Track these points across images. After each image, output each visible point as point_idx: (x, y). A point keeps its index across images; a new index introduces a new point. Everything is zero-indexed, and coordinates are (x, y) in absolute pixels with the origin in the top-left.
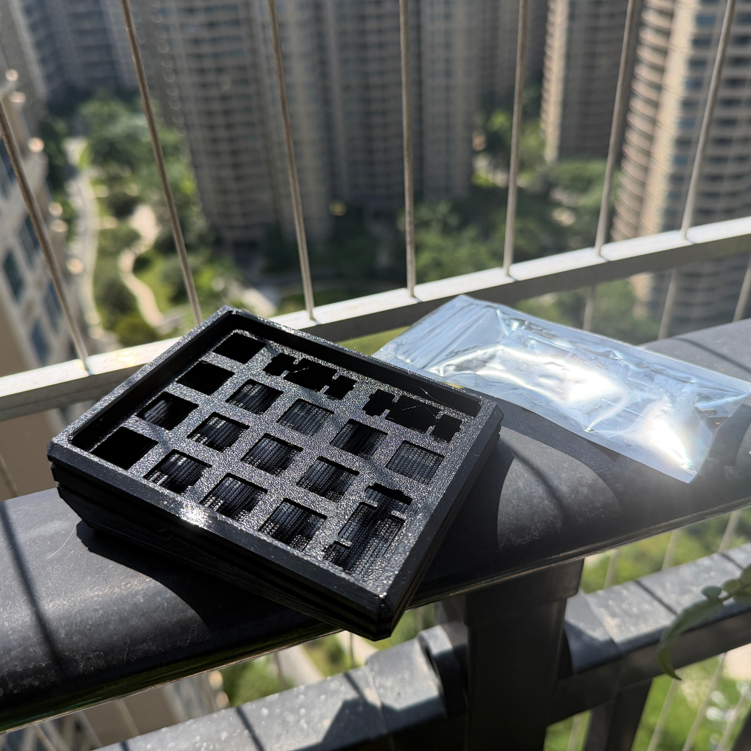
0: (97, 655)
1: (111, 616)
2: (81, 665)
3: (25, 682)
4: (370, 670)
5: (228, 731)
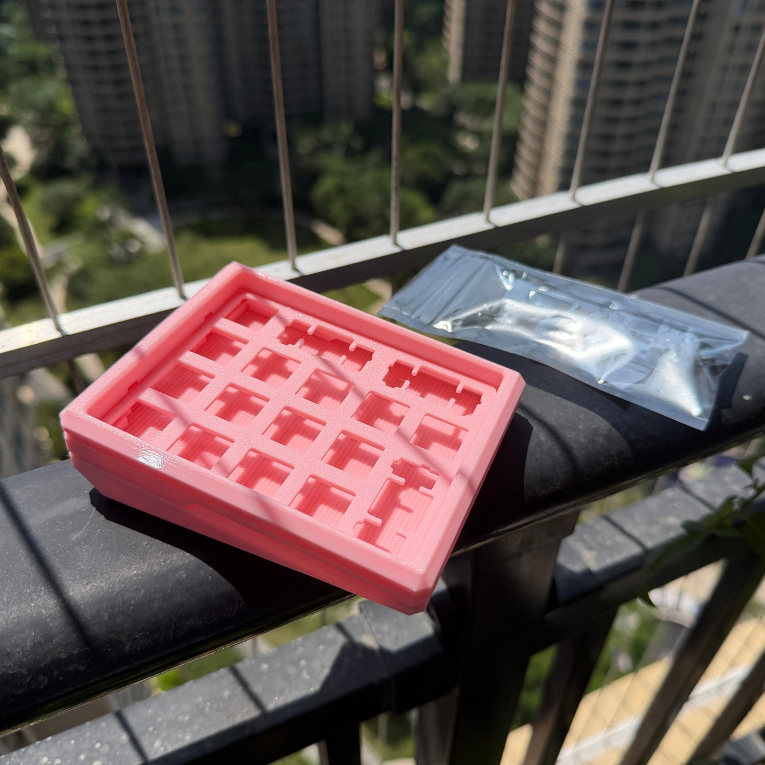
0: (143, 635)
1: (154, 594)
2: (128, 646)
4: (366, 617)
5: (230, 689)
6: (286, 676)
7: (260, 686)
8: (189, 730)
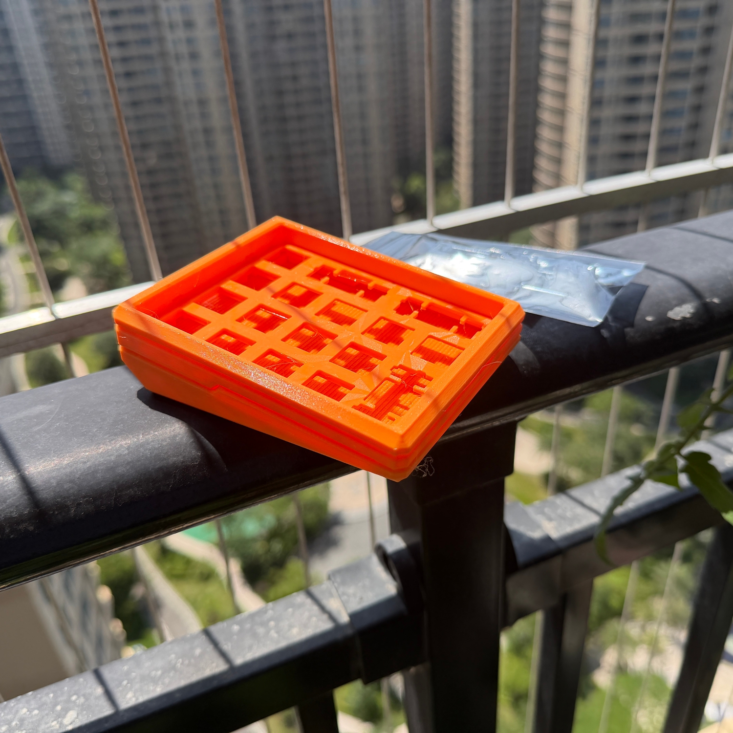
0: (87, 500)
1: (98, 466)
2: (72, 510)
3: (21, 527)
4: (333, 583)
5: (202, 647)
6: (255, 635)
7: (230, 644)
8: (160, 683)
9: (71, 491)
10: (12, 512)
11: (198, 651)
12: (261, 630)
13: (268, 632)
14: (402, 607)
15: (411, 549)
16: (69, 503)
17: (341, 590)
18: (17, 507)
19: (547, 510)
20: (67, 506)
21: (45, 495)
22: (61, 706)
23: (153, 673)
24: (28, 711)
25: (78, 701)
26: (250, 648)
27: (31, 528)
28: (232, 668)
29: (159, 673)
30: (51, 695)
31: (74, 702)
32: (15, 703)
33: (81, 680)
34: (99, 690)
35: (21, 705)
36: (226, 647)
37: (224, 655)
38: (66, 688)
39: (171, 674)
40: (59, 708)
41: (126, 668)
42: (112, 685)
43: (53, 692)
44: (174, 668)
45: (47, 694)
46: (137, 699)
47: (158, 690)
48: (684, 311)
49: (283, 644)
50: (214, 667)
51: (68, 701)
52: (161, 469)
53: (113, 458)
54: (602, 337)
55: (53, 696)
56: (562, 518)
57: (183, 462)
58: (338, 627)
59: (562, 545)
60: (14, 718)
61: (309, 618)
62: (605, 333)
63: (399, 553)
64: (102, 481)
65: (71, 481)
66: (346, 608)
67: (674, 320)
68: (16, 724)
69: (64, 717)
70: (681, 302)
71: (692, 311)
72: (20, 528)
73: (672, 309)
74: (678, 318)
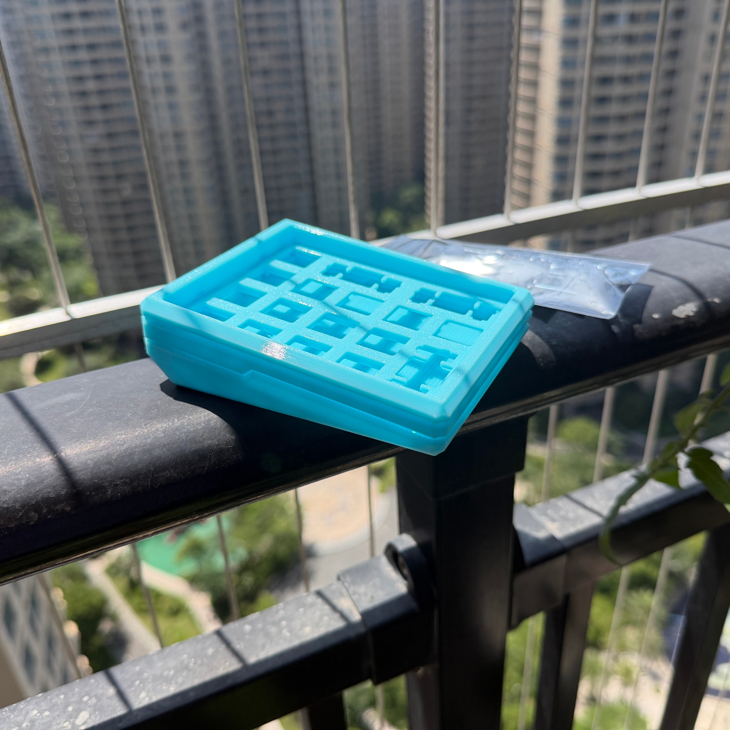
0: (124, 482)
1: (135, 448)
2: (110, 491)
4: (343, 583)
5: (214, 648)
6: (267, 635)
7: (242, 644)
8: (173, 682)
9: (108, 472)
10: (49, 492)
11: (210, 651)
12: (273, 630)
13: (280, 631)
14: (414, 605)
15: (422, 547)
16: (106, 484)
17: (352, 589)
18: (54, 487)
19: (549, 512)
20: (104, 487)
21: (82, 475)
22: (72, 706)
23: (166, 673)
24: (38, 713)
25: (90, 702)
26: (263, 647)
27: (68, 509)
28: (246, 667)
29: (172, 672)
30: (62, 697)
31: (86, 702)
32: (25, 705)
33: (92, 681)
34: (111, 691)
35: (31, 707)
36: (239, 646)
37: (237, 654)
38: (77, 690)
39: (184, 674)
40: (70, 709)
41: (137, 668)
42: (124, 686)
43: (63, 693)
44: (186, 667)
45: (58, 696)
46: (150, 698)
47: (172, 690)
48: (687, 310)
49: (296, 642)
50: (227, 666)
51: (80, 702)
52: (196, 452)
53: (149, 441)
54: (613, 332)
55: (64, 697)
56: (565, 519)
57: (218, 445)
58: (350, 625)
59: (567, 544)
60: (25, 719)
61: (321, 617)
62: (615, 329)
63: (409, 552)
64: (139, 463)
65: (109, 463)
66: (357, 608)
67: (679, 318)
68: (27, 726)
69: (76, 717)
70: (685, 301)
71: (695, 309)
72: (57, 508)
73: (676, 307)
74: (682, 316)
